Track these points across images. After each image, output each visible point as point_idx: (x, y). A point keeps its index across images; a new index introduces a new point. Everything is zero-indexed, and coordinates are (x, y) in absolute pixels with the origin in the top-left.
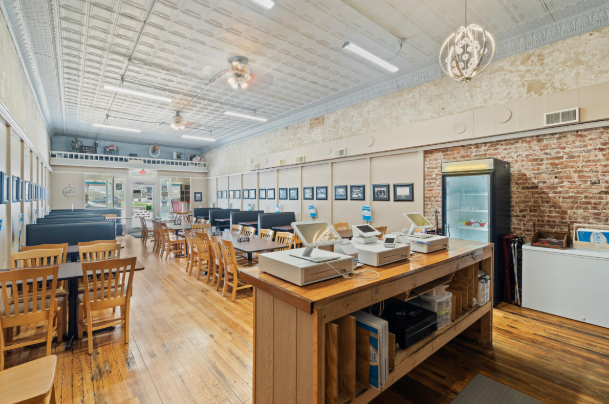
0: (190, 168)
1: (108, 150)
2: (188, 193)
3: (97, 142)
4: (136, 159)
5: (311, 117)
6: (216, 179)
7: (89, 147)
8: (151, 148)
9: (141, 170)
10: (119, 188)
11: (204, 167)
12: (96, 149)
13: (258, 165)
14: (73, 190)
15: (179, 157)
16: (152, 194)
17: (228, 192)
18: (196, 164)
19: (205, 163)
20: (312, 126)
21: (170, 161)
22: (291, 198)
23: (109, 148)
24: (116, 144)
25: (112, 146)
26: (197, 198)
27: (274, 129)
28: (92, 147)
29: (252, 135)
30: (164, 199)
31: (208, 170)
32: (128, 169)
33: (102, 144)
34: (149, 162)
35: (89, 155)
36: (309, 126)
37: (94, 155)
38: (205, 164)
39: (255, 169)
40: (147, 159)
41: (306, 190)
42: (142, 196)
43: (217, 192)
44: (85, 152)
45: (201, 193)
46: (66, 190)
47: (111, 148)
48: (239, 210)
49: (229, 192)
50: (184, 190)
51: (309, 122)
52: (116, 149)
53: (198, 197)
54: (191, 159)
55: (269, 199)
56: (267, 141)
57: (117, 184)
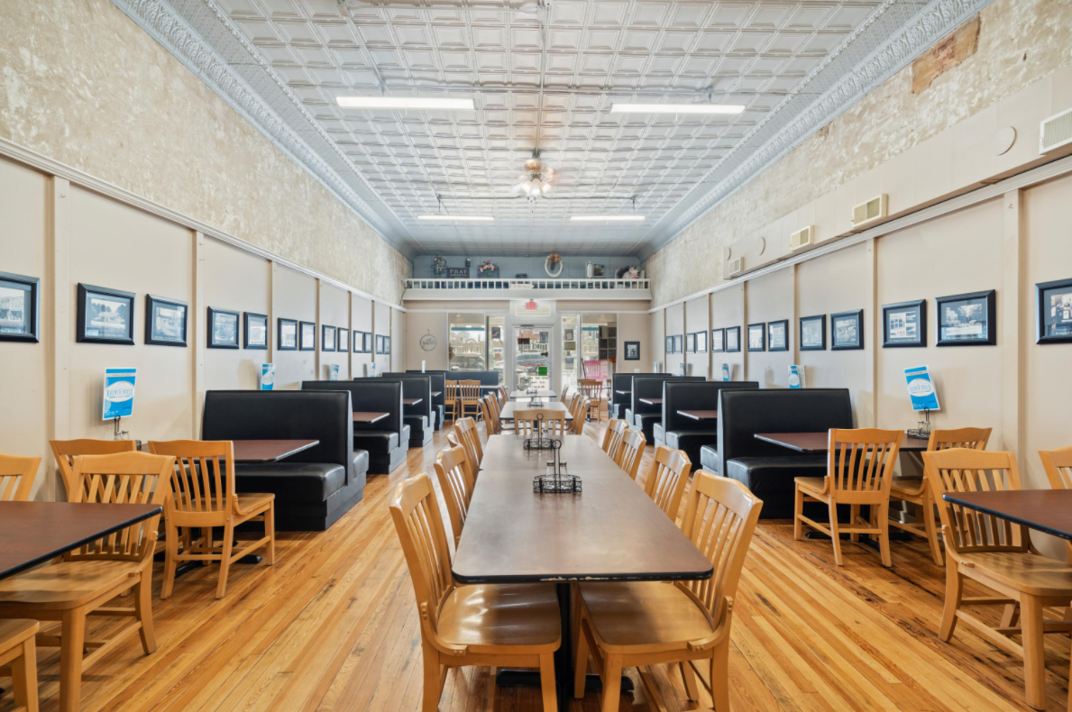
0: (619, 293)
1: (482, 270)
2: (613, 343)
3: (468, 260)
4: (522, 283)
5: (916, 53)
6: (663, 312)
7: (459, 269)
8: (547, 261)
9: (528, 300)
10: (496, 334)
11: (644, 289)
12: (468, 271)
13: (743, 259)
14: (433, 339)
15: (597, 273)
16: (548, 344)
17: (684, 338)
18: (627, 284)
19: (646, 280)
20: (920, 82)
21: (579, 281)
22: (837, 344)
23: (482, 267)
24: (495, 260)
25: (487, 264)
26: (629, 352)
27: (786, 150)
28: (463, 269)
29: (732, 189)
30: (569, 354)
31: (652, 295)
32: (508, 301)
33: (477, 261)
34: (542, 286)
35: (460, 280)
36: (907, 87)
37: (467, 281)
38: (646, 283)
39: (734, 273)
40: (538, 281)
41: (892, 316)
42: (531, 349)
43: (666, 338)
44: (453, 277)
45: (638, 343)
46: (425, 339)
47: (486, 267)
48: (704, 378)
49: (686, 338)
50: (605, 336)
51: (910, 72)
52: (493, 267)
53: (633, 351)
54: (620, 275)
55: (771, 350)
56: (767, 192)
57: (493, 328)
